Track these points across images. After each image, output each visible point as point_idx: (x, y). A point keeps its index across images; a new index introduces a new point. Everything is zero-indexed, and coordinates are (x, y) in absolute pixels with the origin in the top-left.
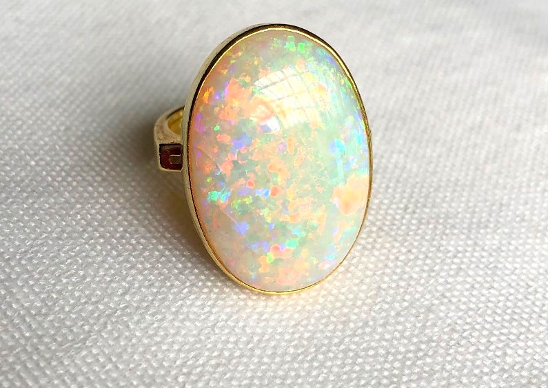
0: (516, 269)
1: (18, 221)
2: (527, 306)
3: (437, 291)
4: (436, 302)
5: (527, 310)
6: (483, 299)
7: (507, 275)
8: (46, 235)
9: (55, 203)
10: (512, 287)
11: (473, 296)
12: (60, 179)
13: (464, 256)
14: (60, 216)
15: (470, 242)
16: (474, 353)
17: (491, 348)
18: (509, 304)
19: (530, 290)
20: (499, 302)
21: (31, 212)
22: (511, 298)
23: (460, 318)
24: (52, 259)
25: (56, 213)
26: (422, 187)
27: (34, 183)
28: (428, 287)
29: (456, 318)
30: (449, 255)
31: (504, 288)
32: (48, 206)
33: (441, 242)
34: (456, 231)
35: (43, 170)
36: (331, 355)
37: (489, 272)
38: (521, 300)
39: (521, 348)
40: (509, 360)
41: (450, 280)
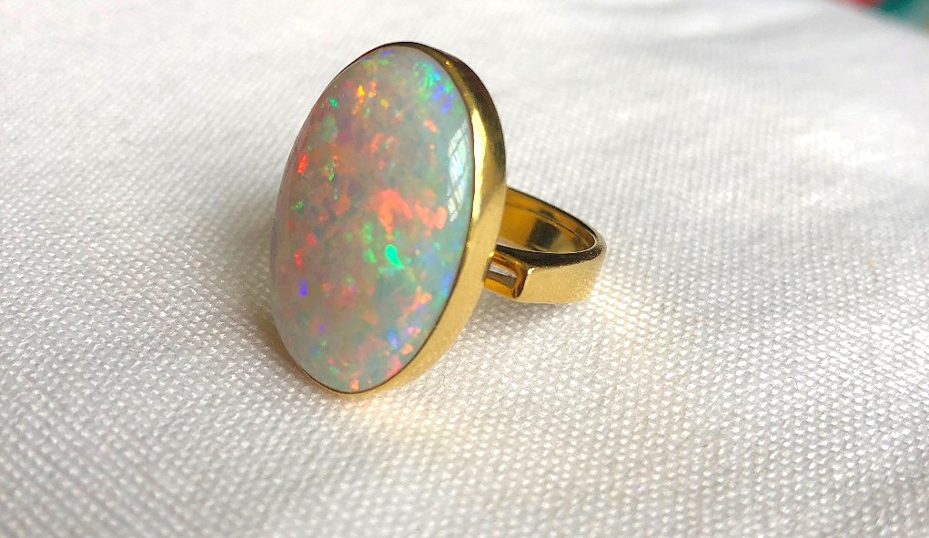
0: (821, 359)
1: (152, 388)
2: (846, 407)
3: (724, 410)
4: (726, 424)
5: (847, 411)
6: (786, 408)
7: (811, 370)
8: (192, 402)
9: (200, 362)
10: (822, 385)
11: (772, 406)
12: (202, 332)
13: (751, 356)
14: (207, 378)
15: (754, 336)
16: (790, 476)
17: (810, 467)
18: (822, 408)
19: (845, 385)
20: (808, 407)
21: (168, 375)
22: (823, 399)
23: (761, 438)
24: (204, 432)
25: (203, 375)
26: (679, 278)
27: (168, 339)
28: (711, 407)
29: (756, 439)
30: (730, 359)
31: (810, 388)
32: (189, 366)
33: (718, 342)
34: (733, 325)
35: (178, 322)
36: (601, 505)
37: (788, 371)
38: (836, 400)
39: (851, 460)
40: (838, 477)
41: (739, 391)
